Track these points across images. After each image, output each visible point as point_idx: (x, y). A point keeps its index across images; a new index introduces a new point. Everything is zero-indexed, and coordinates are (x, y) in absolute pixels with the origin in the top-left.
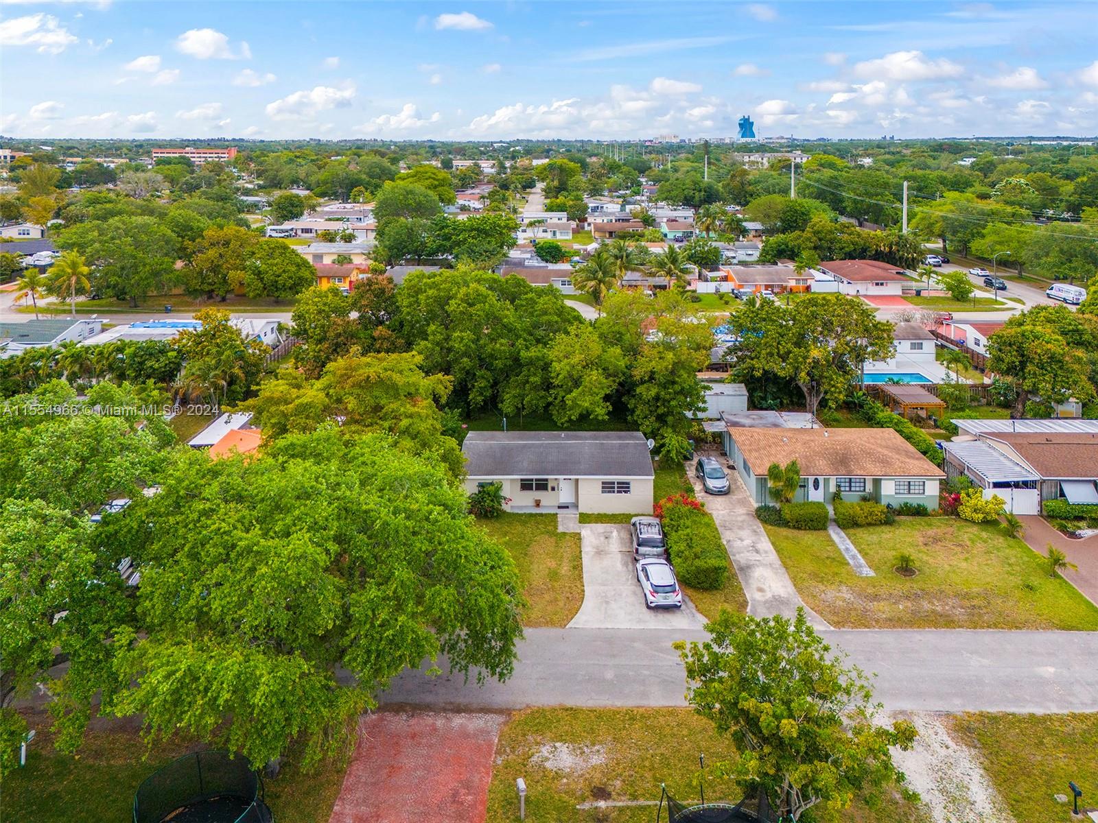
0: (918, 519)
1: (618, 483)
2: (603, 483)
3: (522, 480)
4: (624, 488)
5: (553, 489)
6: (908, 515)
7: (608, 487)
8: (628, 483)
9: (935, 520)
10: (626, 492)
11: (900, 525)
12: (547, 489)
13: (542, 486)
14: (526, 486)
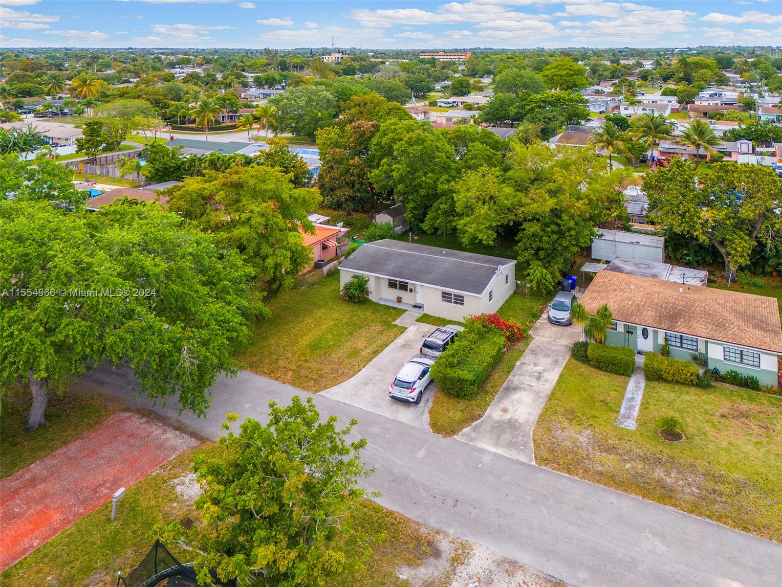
0: (743, 391)
1: (455, 295)
2: (443, 293)
3: (389, 280)
4: (459, 300)
5: (411, 291)
6: (733, 384)
7: (446, 297)
8: (463, 297)
9: (763, 398)
10: (461, 304)
11: (715, 391)
12: (407, 290)
13: (404, 287)
14: (392, 284)
